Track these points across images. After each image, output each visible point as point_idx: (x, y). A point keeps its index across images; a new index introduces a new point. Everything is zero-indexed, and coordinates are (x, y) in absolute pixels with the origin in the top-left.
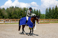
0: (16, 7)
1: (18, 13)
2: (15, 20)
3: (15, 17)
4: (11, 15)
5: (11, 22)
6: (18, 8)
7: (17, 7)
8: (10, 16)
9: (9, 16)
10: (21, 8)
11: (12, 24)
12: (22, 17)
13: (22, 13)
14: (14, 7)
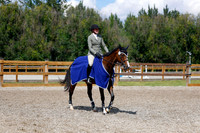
0: (166, 11)
1: (175, 38)
2: (163, 67)
3: (164, 56)
4: (146, 44)
5: (145, 77)
6: (176, 14)
7: (170, 10)
8: (141, 51)
9: (137, 52)
10: (187, 15)
11: (149, 88)
12: (193, 55)
13: (193, 37)
14: (156, 10)
